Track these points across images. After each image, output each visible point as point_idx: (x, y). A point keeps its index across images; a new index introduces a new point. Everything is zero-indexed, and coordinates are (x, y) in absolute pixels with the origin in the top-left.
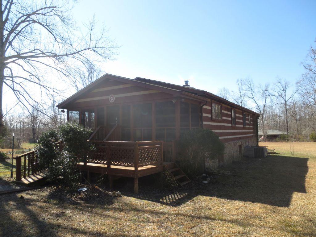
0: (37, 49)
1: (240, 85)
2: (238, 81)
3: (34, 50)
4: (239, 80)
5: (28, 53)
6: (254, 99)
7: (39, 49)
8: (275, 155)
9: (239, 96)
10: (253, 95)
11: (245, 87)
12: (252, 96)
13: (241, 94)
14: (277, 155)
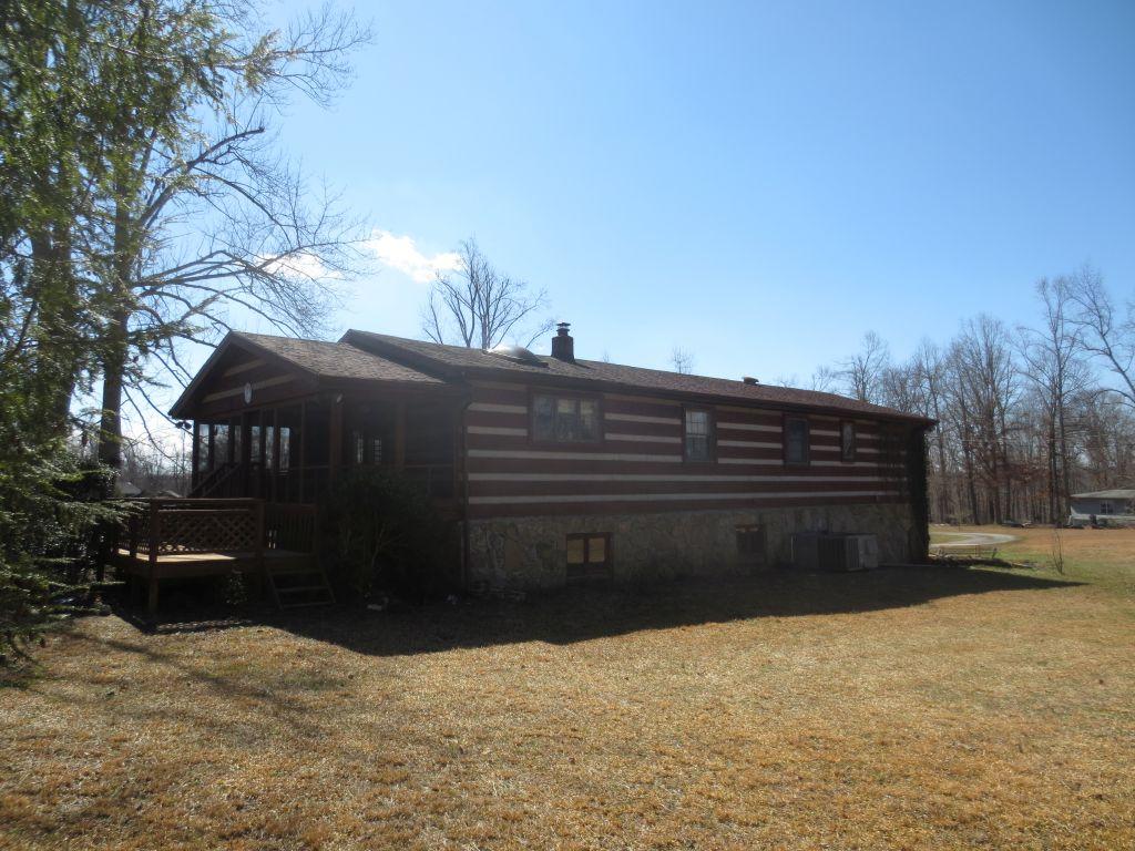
0: (218, 252)
1: (1054, 302)
2: (1044, 285)
3: (211, 255)
4: (1050, 282)
5: (191, 264)
6: (1110, 355)
7: (224, 252)
8: (999, 570)
9: (1051, 345)
10: (1109, 338)
11: (1072, 310)
12: (1101, 344)
13: (1059, 334)
14: (1006, 571)
